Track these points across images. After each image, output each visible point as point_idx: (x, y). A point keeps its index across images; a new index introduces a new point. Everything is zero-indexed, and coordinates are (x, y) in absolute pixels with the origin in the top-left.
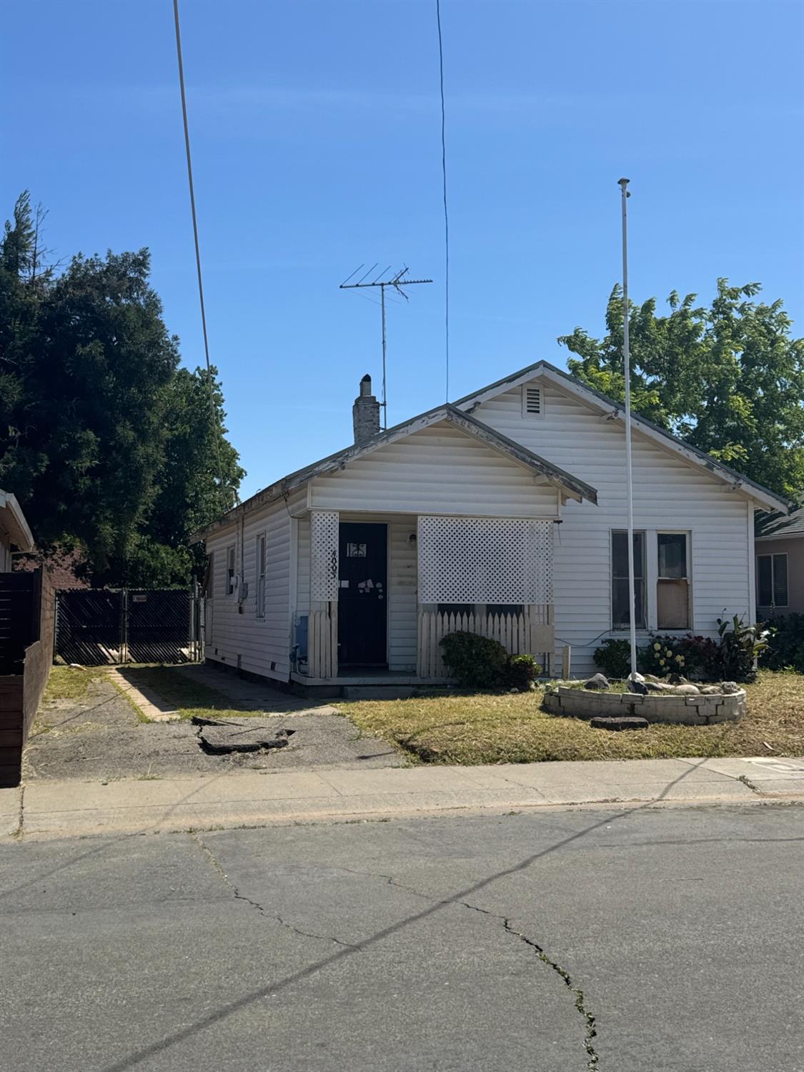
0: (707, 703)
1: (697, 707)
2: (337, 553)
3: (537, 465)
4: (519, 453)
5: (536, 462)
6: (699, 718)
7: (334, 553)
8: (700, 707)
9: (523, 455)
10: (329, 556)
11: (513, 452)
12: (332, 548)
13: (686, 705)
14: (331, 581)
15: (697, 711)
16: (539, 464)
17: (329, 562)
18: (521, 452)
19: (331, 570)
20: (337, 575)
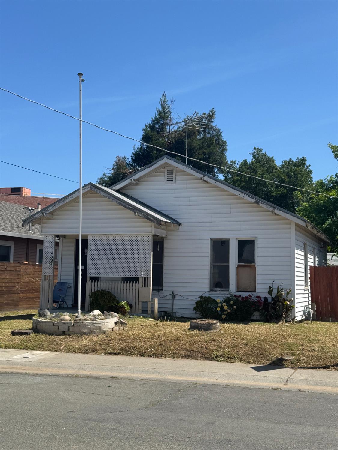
0: (64, 325)
1: (59, 326)
2: (53, 254)
3: (131, 209)
4: (122, 203)
5: (131, 207)
6: (60, 332)
7: (52, 254)
8: (60, 327)
9: (125, 204)
10: (50, 255)
11: (120, 203)
12: (51, 251)
13: (54, 325)
14: (50, 266)
15: (59, 329)
16: (132, 208)
17: (50, 258)
18: (124, 203)
19: (51, 261)
20: (53, 263)
